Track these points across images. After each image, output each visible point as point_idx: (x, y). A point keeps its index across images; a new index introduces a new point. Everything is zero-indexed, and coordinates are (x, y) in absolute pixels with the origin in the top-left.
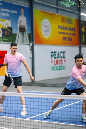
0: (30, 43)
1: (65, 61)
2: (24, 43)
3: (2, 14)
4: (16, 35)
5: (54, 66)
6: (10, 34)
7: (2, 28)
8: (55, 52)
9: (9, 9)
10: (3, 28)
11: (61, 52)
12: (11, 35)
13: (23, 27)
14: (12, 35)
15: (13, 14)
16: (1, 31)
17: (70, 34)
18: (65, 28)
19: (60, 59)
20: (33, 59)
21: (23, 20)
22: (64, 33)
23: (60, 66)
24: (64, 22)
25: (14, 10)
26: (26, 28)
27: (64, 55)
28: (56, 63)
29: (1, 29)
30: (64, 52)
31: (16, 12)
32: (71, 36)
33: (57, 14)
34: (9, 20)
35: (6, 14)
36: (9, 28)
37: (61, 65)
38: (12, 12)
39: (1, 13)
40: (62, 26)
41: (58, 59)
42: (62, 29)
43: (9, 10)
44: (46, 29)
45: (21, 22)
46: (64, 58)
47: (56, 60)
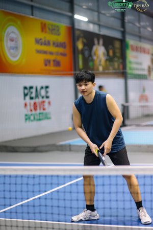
1: (49, 103)
5: (29, 113)
8: (31, 88)
11: (42, 88)
17: (57, 54)
18: (47, 43)
19: (40, 99)
22: (45, 52)
23: (40, 114)
24: (46, 32)
27: (47, 92)
28: (32, 108)
30: (47, 87)
32: (59, 58)
37: (42, 111)
40: (41, 39)
41: (37, 101)
42: (41, 44)
46: (47, 97)
47: (32, 102)
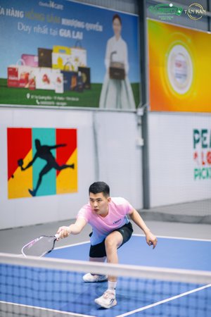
0: (137, 107)
2: (121, 107)
3: (63, 32)
4: (99, 86)
5: (201, 167)
6: (84, 85)
7: (62, 69)
9: (80, 20)
10: (67, 69)
12: (87, 87)
13: (118, 66)
14: (89, 88)
15: (92, 32)
16: (61, 78)
20: (144, 149)
21: (118, 49)
25: (95, 23)
26: (127, 69)
28: (205, 160)
29: (62, 72)
31: (100, 28)
33: (209, 33)
34: (81, 47)
35: (73, 33)
36: (81, 69)
38: (90, 26)
39: (61, 30)
43: (83, 23)
44: (180, 70)
45: (115, 53)
47: (206, 151)
